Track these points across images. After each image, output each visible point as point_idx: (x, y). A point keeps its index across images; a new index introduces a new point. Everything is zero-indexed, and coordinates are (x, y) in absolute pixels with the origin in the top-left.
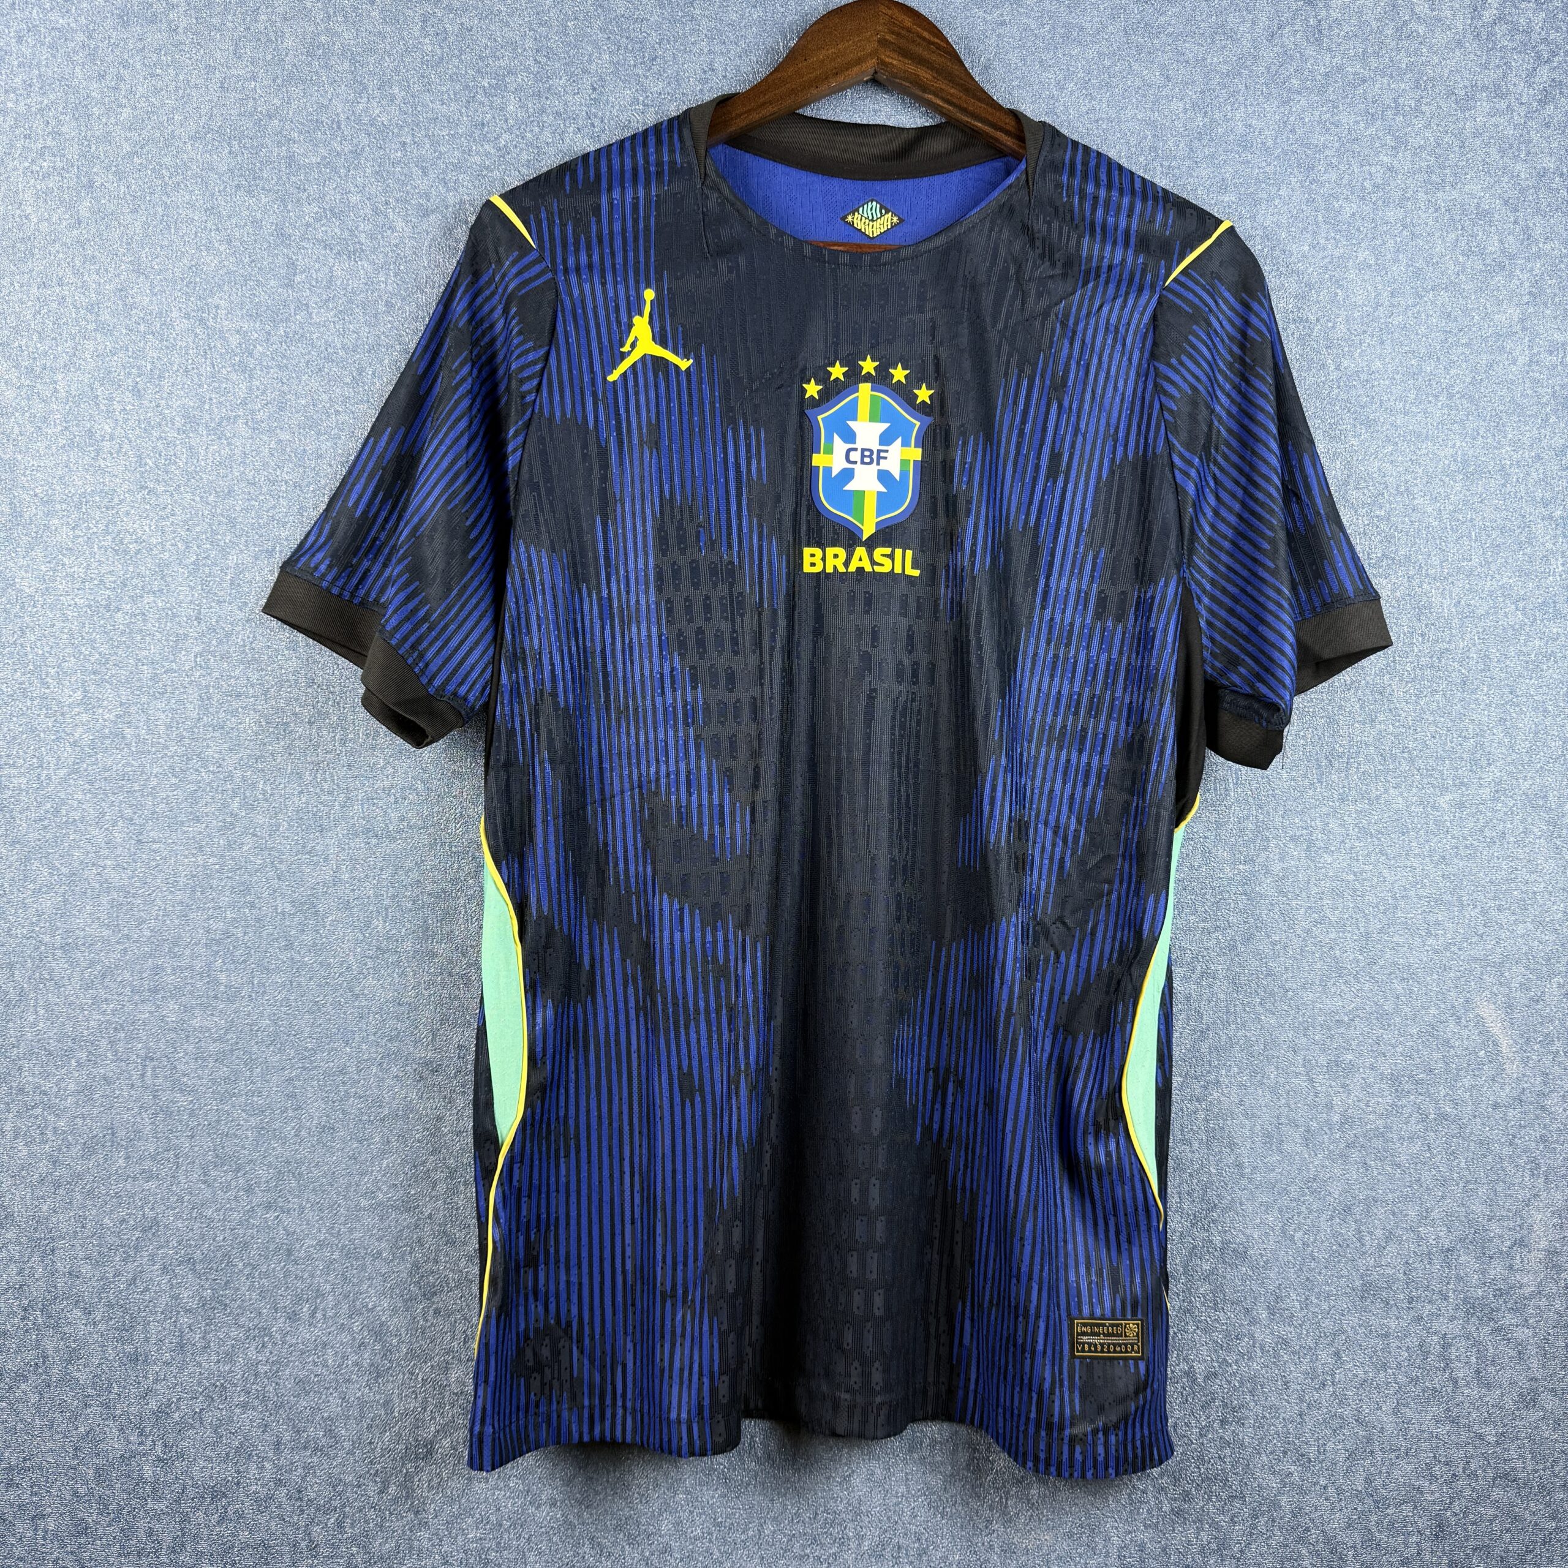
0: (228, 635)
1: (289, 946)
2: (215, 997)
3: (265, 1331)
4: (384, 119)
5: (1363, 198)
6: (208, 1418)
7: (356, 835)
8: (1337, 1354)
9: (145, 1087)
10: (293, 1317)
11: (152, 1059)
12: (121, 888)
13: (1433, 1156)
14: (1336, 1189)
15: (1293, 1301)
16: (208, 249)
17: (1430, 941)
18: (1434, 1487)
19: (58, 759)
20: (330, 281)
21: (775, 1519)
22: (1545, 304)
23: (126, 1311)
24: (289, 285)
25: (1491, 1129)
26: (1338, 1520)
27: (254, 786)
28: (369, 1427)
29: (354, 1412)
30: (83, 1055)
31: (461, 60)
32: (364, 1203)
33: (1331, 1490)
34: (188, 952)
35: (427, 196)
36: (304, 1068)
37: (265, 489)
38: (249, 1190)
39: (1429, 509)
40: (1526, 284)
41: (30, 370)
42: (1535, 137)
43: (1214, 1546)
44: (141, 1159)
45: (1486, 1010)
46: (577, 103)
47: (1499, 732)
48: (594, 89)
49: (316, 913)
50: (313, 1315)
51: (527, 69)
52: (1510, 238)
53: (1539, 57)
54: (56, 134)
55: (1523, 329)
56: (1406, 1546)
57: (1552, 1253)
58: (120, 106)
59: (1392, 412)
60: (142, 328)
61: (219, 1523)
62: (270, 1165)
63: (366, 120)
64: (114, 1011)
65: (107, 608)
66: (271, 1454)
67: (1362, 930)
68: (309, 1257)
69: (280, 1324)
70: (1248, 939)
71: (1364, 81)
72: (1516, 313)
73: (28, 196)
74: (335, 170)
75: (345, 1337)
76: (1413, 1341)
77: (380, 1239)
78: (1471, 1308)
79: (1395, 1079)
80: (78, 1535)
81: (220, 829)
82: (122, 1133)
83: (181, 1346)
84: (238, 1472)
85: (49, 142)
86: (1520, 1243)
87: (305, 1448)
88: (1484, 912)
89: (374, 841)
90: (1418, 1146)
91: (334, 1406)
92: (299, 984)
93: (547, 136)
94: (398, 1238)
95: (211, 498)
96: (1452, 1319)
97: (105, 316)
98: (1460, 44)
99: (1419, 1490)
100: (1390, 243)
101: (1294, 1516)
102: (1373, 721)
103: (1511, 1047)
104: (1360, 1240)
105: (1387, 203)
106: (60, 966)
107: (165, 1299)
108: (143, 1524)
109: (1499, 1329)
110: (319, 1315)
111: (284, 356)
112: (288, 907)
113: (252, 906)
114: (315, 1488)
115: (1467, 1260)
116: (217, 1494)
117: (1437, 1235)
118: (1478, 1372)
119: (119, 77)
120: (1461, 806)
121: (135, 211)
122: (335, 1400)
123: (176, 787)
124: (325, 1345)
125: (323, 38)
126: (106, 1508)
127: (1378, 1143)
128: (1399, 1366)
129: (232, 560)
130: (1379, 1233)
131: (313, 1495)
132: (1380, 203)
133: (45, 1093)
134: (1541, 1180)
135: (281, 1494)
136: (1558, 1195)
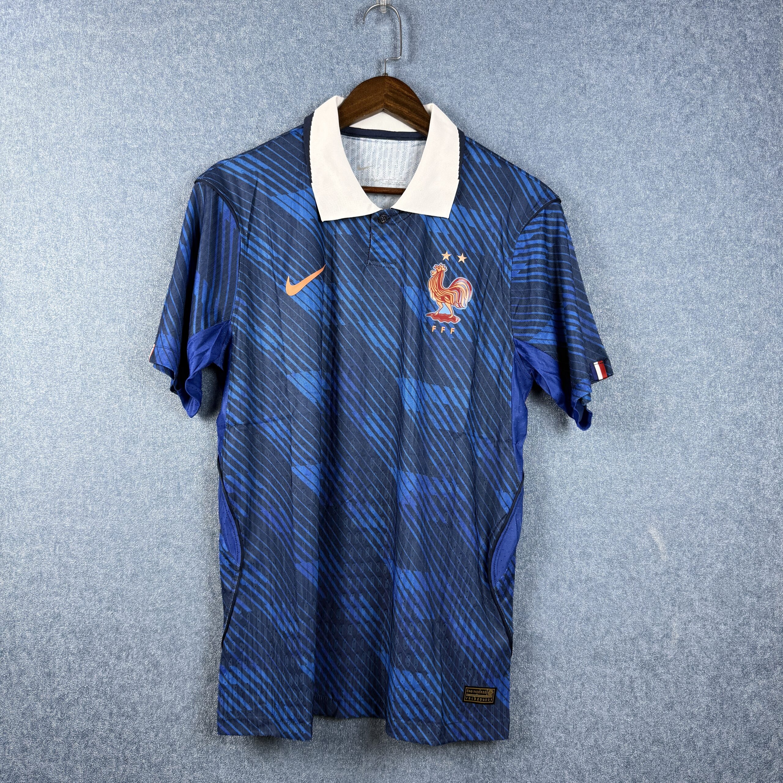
0: (95, 356)
1: (119, 494)
2: (87, 516)
3: (107, 664)
4: (167, 128)
5: (603, 165)
6: (81, 701)
7: (149, 445)
8: (583, 684)
9: (55, 555)
10: (119, 658)
11: (59, 543)
12: (47, 467)
13: (627, 596)
14: (583, 610)
15: (563, 660)
16: (88, 185)
17: (627, 499)
18: (626, 745)
19: (20, 410)
20: (141, 200)
21: (330, 752)
22: (686, 213)
23: (45, 654)
24: (124, 201)
25: (654, 585)
26: (582, 759)
27: (105, 423)
28: (151, 707)
29: (145, 700)
30: (29, 541)
31: (201, 102)
32: (150, 608)
33: (579, 746)
34: (75, 496)
35: (185, 162)
36: (125, 548)
37: (112, 292)
38: (100, 601)
39: (630, 306)
40: (677, 204)
41: (10, 239)
42: (682, 137)
43: (526, 769)
44: (53, 587)
45: (653, 531)
46: (252, 122)
47: (660, 407)
48: (259, 115)
49: (131, 480)
50: (127, 657)
51: (230, 106)
52: (670, 183)
53: (685, 100)
54: (23, 134)
55: (675, 224)
56: (613, 771)
57: (681, 641)
58: (51, 122)
59: (614, 262)
60: (59, 220)
61: (85, 748)
62: (109, 591)
63: (158, 129)
64: (43, 521)
65: (42, 344)
66: (108, 718)
67: (596, 494)
68: (126, 631)
69: (112, 661)
70: (544, 497)
71: (605, 112)
72: (672, 216)
73: (10, 162)
74: (145, 151)
75: (141, 667)
76: (617, 679)
77: (157, 624)
78: (644, 666)
79: (610, 561)
80: (23, 751)
81: (90, 442)
82: (45, 575)
83: (69, 670)
84: (94, 726)
85: (20, 138)
86: (667, 636)
87: (123, 716)
88: (652, 486)
89: (157, 448)
90: (620, 592)
91: (136, 697)
92: (123, 511)
93: (238, 136)
94: (165, 624)
95: (89, 295)
96: (635, 670)
97: (43, 215)
98: (649, 95)
99: (619, 747)
100: (615, 186)
101: (562, 756)
102: (602, 400)
103: (664, 548)
104: (594, 633)
105: (614, 167)
106: (19, 501)
107: (62, 648)
108: (51, 748)
109: (656, 675)
110: (130, 657)
111: (121, 233)
112: (119, 477)
113: (103, 476)
114: (127, 734)
115: (643, 644)
116: (84, 735)
117: (629, 631)
118: (646, 693)
119: (51, 110)
120: (642, 439)
121: (57, 169)
122: (136, 695)
123: (70, 423)
124: (132, 670)
125: (140, 92)
126: (36, 739)
127: (603, 590)
128: (611, 690)
129: (97, 322)
130: (603, 630)
131: (126, 736)
132: (611, 167)
133: (12, 557)
134: (677, 608)
135: (112, 736)
136: (684, 615)
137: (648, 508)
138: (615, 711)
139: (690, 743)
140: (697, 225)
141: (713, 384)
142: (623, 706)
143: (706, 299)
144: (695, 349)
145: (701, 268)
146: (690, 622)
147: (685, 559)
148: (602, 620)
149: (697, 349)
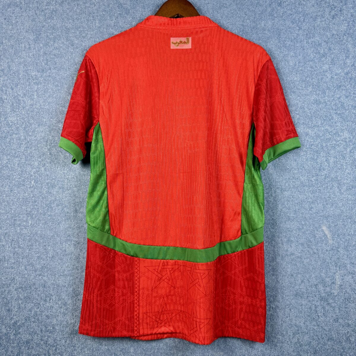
3: (39, 304)
5: (292, 41)
6: (26, 325)
7: (60, 189)
8: (290, 310)
9: (12, 247)
10: (45, 301)
11: (14, 241)
12: (7, 201)
13: (312, 262)
14: (289, 270)
16: (28, 57)
17: (311, 212)
18: (314, 341)
25: (326, 256)
26: (291, 350)
27: (37, 178)
28: (63, 327)
29: (59, 323)
32: (62, 274)
33: (289, 343)
34: (22, 216)
37: (40, 110)
38: (36, 271)
39: (308, 112)
40: (330, 60)
42: (331, 27)
44: (11, 264)
45: (324, 228)
46: (112, 23)
47: (326, 163)
48: (116, 20)
49: (51, 207)
52: (326, 50)
53: (332, 8)
55: (330, 70)
57: (341, 286)
59: (299, 89)
60: (13, 74)
61: (28, 350)
62: (40, 265)
66: (40, 333)
67: (294, 209)
68: (49, 287)
69: (42, 303)
71: (291, 15)
72: (327, 66)
75: (57, 305)
76: (308, 306)
77: (65, 283)
78: (322, 299)
79: (302, 244)
82: (6, 258)
83: (20, 308)
84: (32, 337)
86: (333, 283)
87: (48, 332)
88: (323, 205)
90: (308, 260)
91: (55, 321)
94: (70, 282)
96: (317, 301)
98: (313, 6)
99: (310, 342)
100: (298, 51)
103: (330, 237)
104: (295, 282)
105: (297, 42)
107: (16, 296)
108: (10, 349)
109: (328, 304)
110: (51, 300)
112: (45, 206)
114: (50, 341)
115: (321, 287)
116: (28, 342)
117: (314, 281)
118: (324, 314)
119: (9, 19)
120: (317, 180)
121: (12, 49)
124: (53, 307)
127: (299, 260)
128: (305, 313)
130: (300, 281)
131: (49, 343)
134: (338, 268)
135: (42, 343)
136: (342, 272)
137: (321, 217)
138: (308, 323)
139: (348, 340)
140: (340, 70)
141: (352, 151)
142: (312, 320)
143: (347, 108)
144: (342, 133)
145: (344, 92)
146: (345, 275)
147: (341, 242)
148: (299, 276)
149: (343, 133)
